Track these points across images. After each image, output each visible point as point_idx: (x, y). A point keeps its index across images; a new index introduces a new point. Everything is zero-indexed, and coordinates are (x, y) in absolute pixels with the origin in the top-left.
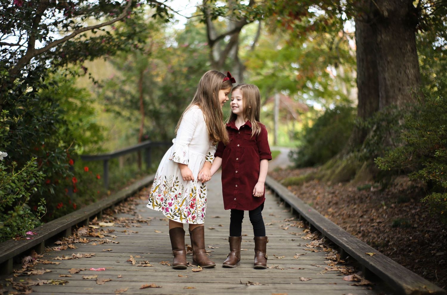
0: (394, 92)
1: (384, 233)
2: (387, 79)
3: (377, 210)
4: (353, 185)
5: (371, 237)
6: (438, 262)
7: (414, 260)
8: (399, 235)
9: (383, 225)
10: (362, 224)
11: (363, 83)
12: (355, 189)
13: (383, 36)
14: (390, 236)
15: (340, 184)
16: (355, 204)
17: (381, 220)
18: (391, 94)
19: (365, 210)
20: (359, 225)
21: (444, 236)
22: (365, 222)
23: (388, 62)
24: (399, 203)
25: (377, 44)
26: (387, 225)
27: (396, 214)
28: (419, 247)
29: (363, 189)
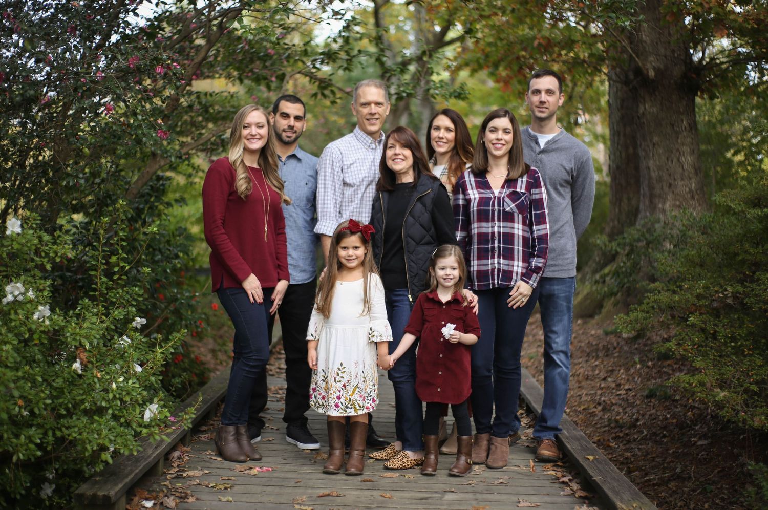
0: (662, 188)
1: (634, 407)
2: (652, 169)
3: (627, 370)
4: (598, 324)
5: (614, 413)
6: (698, 455)
7: (668, 449)
8: (654, 411)
9: (633, 394)
10: (604, 390)
11: (618, 167)
12: (600, 332)
13: (647, 106)
14: (641, 412)
15: (579, 321)
16: (597, 358)
17: (631, 387)
18: (657, 191)
19: (610, 368)
20: (599, 392)
21: (712, 415)
22: (608, 387)
23: (654, 145)
24: (659, 359)
25: (639, 118)
26: (639, 395)
27: (653, 377)
28: (677, 430)
29: (612, 333)
